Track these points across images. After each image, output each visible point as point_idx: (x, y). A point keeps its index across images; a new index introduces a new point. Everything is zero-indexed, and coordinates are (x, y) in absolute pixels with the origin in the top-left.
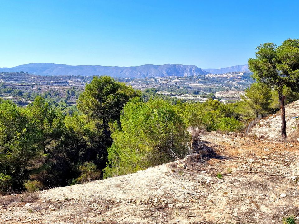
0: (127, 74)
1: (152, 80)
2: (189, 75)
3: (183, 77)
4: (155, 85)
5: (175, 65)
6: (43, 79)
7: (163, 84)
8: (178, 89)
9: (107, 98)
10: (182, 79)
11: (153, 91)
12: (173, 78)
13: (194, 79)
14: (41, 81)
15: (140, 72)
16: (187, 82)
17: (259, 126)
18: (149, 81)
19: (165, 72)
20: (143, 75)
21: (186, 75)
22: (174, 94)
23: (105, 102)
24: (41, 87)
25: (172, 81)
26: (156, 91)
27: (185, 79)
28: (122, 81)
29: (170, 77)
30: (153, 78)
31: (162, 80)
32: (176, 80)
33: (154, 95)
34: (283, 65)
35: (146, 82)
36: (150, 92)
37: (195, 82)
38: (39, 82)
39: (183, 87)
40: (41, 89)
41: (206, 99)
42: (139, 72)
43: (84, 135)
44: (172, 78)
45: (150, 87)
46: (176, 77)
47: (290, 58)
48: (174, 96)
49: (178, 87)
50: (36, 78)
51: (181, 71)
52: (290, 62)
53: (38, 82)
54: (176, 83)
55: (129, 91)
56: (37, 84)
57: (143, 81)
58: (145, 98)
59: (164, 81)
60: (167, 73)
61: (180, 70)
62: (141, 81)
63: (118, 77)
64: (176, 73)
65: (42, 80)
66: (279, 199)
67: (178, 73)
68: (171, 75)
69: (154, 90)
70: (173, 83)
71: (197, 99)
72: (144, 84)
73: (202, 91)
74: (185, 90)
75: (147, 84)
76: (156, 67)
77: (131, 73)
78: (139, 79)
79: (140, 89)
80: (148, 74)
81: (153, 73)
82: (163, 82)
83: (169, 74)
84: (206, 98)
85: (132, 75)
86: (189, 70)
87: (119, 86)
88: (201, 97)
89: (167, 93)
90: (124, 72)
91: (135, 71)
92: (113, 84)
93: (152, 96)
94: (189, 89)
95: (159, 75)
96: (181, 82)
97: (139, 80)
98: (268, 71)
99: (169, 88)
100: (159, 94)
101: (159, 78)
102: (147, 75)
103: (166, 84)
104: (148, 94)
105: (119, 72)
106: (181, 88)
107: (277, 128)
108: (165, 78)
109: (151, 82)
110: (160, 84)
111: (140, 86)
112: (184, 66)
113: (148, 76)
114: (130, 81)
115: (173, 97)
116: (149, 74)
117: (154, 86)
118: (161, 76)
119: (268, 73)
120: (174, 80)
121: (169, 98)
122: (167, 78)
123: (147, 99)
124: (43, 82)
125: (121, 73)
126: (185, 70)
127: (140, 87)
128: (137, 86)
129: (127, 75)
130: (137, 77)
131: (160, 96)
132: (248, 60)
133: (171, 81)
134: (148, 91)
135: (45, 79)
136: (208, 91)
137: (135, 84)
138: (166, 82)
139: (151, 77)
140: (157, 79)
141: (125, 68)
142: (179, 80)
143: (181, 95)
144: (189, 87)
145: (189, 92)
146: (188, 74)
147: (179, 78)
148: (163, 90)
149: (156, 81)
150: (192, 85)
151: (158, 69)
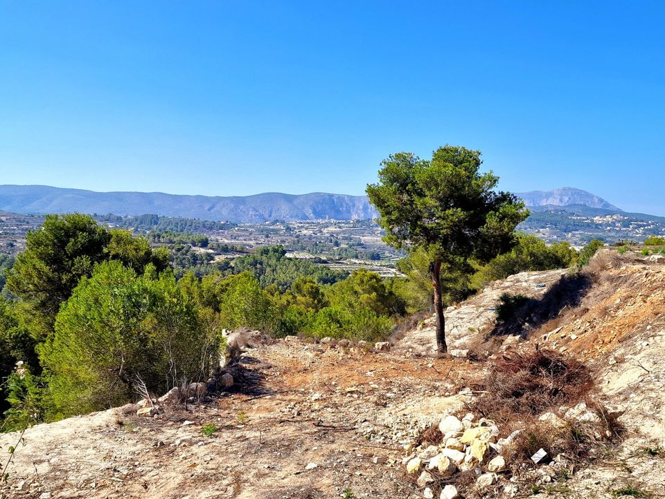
0: (225, 212)
1: (279, 226)
2: (362, 216)
3: (349, 223)
4: (284, 238)
5: (331, 196)
6: (24, 221)
7: (305, 235)
8: (335, 248)
9: (73, 265)
10: (345, 227)
11: (275, 251)
12: (327, 223)
13: (372, 226)
14: (17, 225)
15: (255, 209)
16: (356, 233)
17: (420, 326)
18: (273, 230)
19: (310, 211)
20: (261, 216)
21: (355, 217)
22: (324, 258)
23: (70, 272)
24: (16, 241)
25: (325, 231)
26: (284, 252)
27: (352, 225)
28: (211, 228)
29: (320, 221)
30: (283, 222)
31: (302, 227)
32: (332, 229)
33: (278, 259)
34: (427, 198)
35: (265, 232)
36: (271, 253)
37: (372, 233)
38: (14, 230)
39: (347, 244)
40: (15, 244)
41: (394, 270)
42: (251, 210)
43: (13, 348)
44: (323, 224)
45: (274, 241)
46: (332, 220)
47: (437, 185)
48: (325, 262)
49: (337, 244)
50: (7, 219)
51: (344, 209)
52: (439, 193)
53: (10, 230)
54: (332, 236)
55: (136, 250)
56: (6, 233)
57: (258, 230)
58: (258, 266)
59: (306, 229)
60: (315, 212)
61: (342, 206)
62: (253, 230)
63: (202, 220)
64: (333, 214)
65: (21, 225)
66: (297, 474)
67: (338, 212)
68: (322, 218)
69: (280, 249)
70: (327, 235)
71: (374, 270)
72: (260, 236)
73: (387, 254)
74: (350, 250)
75: (267, 237)
76: (289, 198)
77: (233, 211)
78: (250, 224)
79: (251, 246)
80: (271, 213)
81: (284, 210)
82: (305, 232)
83: (318, 215)
84: (393, 268)
85: (235, 215)
86: (361, 207)
87: (106, 238)
88: (381, 266)
89: (308, 256)
90: (217, 208)
91: (241, 207)
92: (92, 232)
93: (273, 262)
94: (360, 249)
95: (297, 216)
96: (344, 232)
97: (250, 227)
98: (400, 210)
99: (317, 245)
100: (290, 259)
101: (294, 224)
102: (270, 216)
103: (310, 237)
104: (264, 258)
105: (206, 208)
106: (343, 246)
107: (452, 332)
108: (308, 223)
109: (276, 232)
110: (297, 237)
111: (251, 240)
112: (351, 198)
113: (272, 219)
114: (228, 228)
115: (320, 265)
116: (273, 214)
117: (283, 241)
118: (301, 219)
119: (401, 215)
120: (329, 229)
121: (312, 267)
122: (313, 223)
123: (262, 270)
124: (23, 230)
125: (209, 210)
126: (354, 206)
127: (252, 243)
128: (245, 240)
129: (223, 215)
130: (247, 220)
131: (292, 263)
132: (366, 188)
133: (322, 229)
134: (265, 252)
135: (28, 223)
136: (402, 254)
137: (241, 236)
138: (311, 232)
139: (277, 221)
140: (291, 224)
141: (219, 199)
142: (340, 227)
143: (337, 262)
144: (360, 245)
145: (359, 255)
146: (359, 216)
147: (339, 223)
148: (303, 249)
149: (288, 229)
150: (367, 239)
151: (295, 203)
